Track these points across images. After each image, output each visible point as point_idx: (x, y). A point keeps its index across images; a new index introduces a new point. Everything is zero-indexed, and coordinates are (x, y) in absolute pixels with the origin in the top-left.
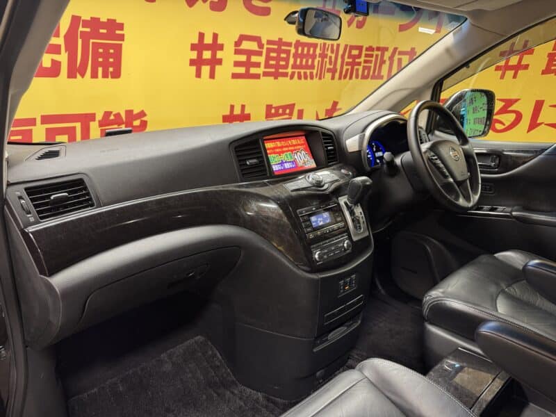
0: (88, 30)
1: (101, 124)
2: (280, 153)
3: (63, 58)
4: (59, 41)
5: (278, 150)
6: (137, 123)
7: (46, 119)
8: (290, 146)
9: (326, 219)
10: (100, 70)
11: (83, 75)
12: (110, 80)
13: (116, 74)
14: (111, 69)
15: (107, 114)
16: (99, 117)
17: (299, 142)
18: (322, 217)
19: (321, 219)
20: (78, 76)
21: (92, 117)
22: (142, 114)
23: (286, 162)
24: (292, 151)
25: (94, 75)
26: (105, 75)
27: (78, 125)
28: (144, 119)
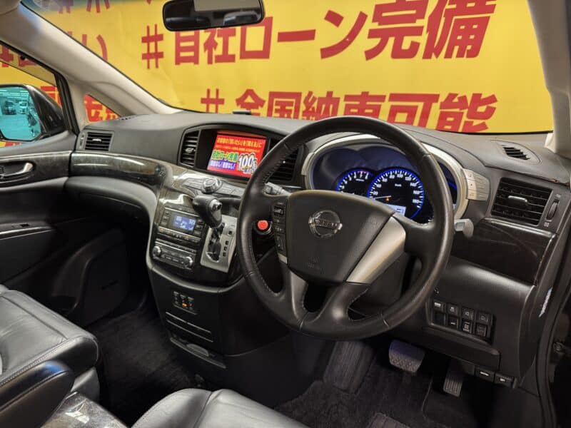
0: (454, 6)
1: (442, 106)
2: (226, 151)
3: (422, 40)
4: (423, 22)
5: (227, 148)
6: (482, 109)
7: (394, 97)
8: (243, 147)
9: (190, 226)
10: (456, 48)
11: (437, 56)
12: (465, 60)
13: (474, 53)
14: (469, 47)
15: (452, 96)
16: (442, 99)
17: (255, 145)
18: (188, 222)
19: (186, 223)
20: (433, 56)
21: (435, 98)
22: (492, 99)
23: (227, 161)
24: (240, 152)
25: (448, 55)
26: (460, 55)
27: (420, 105)
28: (493, 105)
